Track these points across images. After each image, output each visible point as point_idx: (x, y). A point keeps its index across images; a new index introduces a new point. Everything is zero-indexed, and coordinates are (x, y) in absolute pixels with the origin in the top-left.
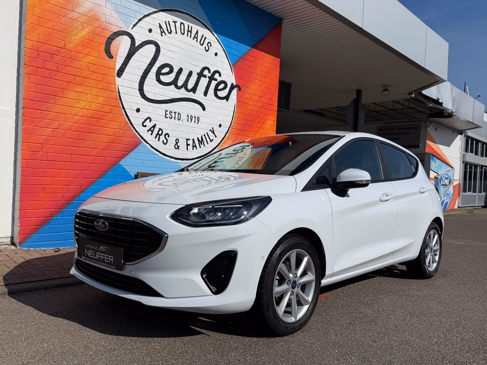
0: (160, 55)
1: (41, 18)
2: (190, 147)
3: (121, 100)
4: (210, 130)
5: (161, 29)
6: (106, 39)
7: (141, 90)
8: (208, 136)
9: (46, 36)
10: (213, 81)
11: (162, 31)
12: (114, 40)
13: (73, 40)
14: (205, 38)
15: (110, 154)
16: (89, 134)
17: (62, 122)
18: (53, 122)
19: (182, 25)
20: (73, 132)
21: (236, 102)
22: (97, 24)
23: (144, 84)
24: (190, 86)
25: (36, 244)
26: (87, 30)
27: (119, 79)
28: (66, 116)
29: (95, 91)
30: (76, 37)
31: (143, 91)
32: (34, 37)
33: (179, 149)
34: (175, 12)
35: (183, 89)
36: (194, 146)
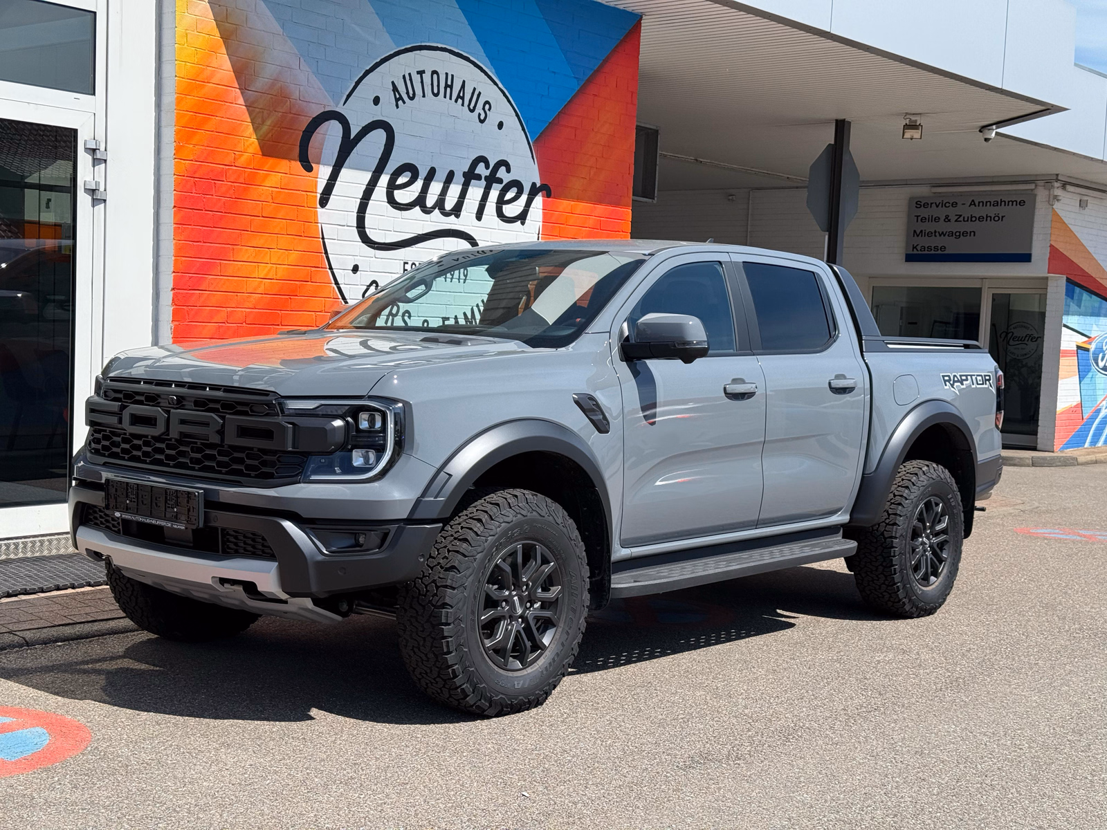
0: (395, 149)
1: (197, 115)
3: (326, 252)
5: (397, 93)
6: (301, 133)
7: (361, 227)
9: (207, 146)
10: (494, 184)
11: (398, 96)
12: (313, 134)
13: (248, 147)
14: (480, 93)
16: (275, 327)
17: (232, 309)
18: (218, 310)
19: (435, 76)
20: (250, 326)
21: (541, 224)
22: (285, 106)
23: (365, 213)
24: (449, 204)
26: (268, 122)
27: (323, 210)
28: (239, 297)
29: (283, 241)
30: (251, 140)
31: (364, 228)
32: (189, 151)
34: (420, 50)
35: (437, 211)
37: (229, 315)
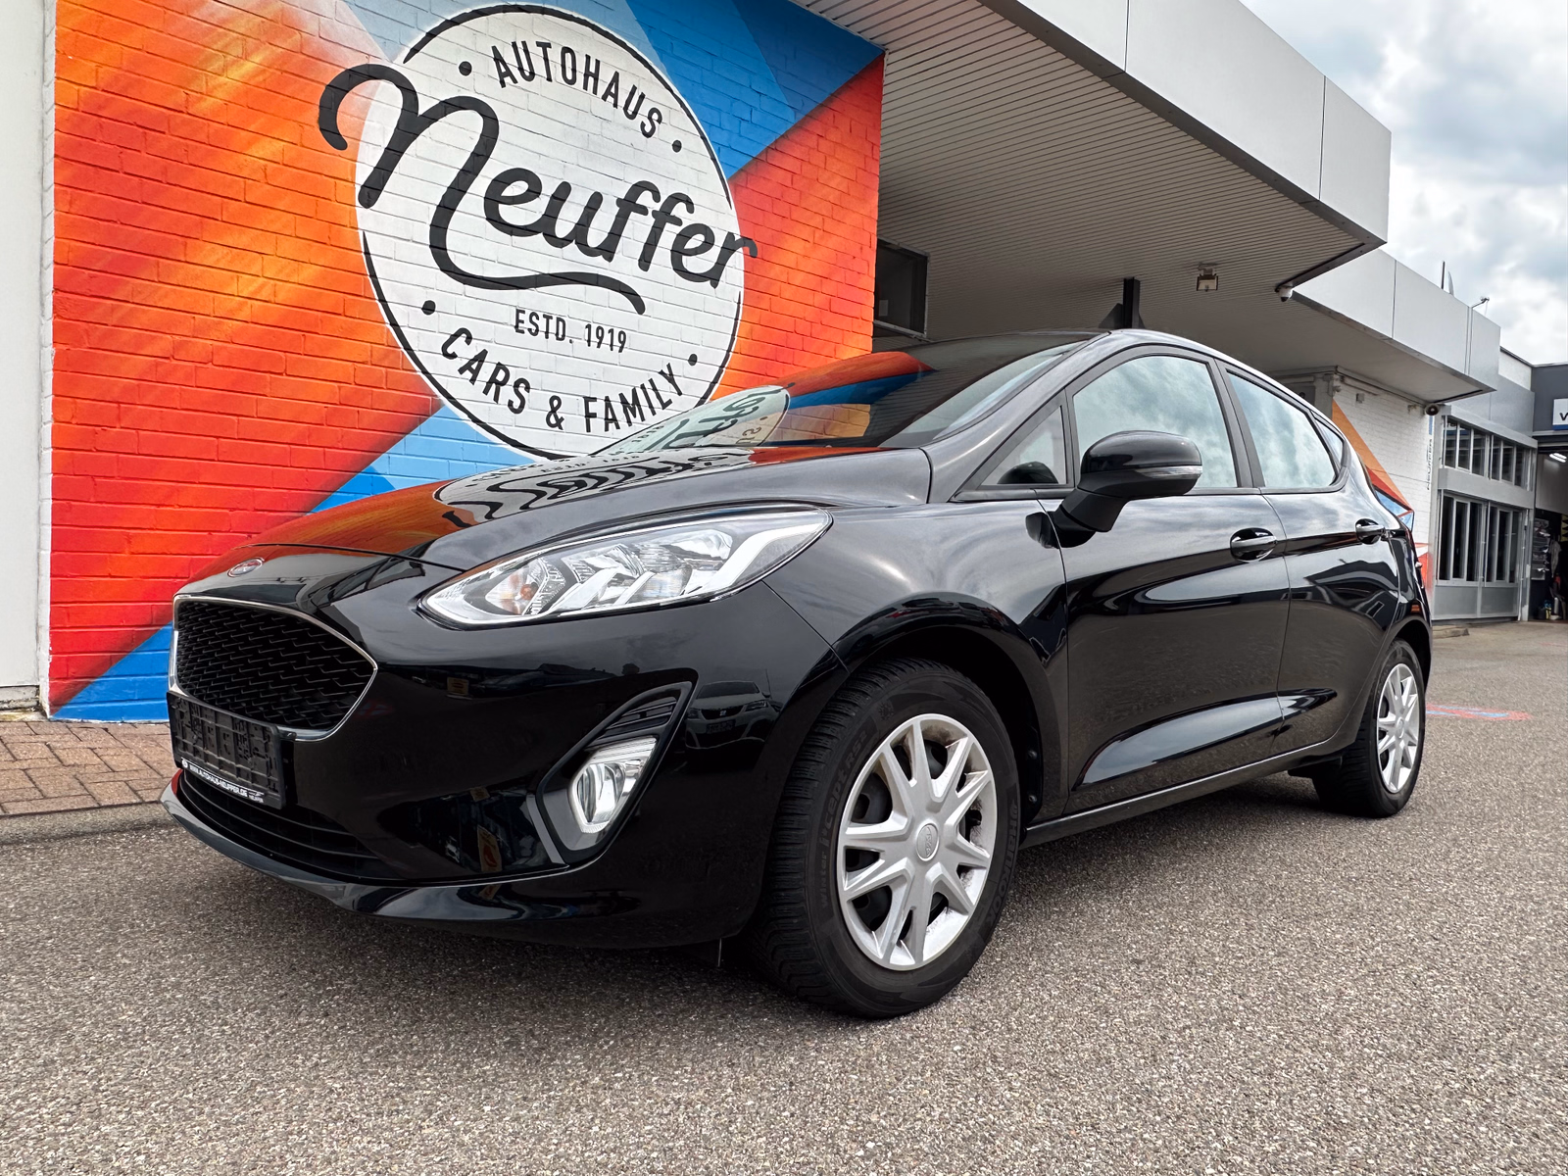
0: (498, 144)
1: (105, 16)
2: (597, 424)
3: (373, 275)
4: (662, 373)
5: (500, 64)
6: (324, 88)
7: (438, 247)
8: (655, 389)
9: (126, 71)
10: (668, 225)
11: (503, 70)
12: (347, 92)
13: (216, 89)
14: (642, 97)
15: (342, 436)
16: (272, 375)
17: (185, 338)
18: (154, 338)
19: (568, 56)
20: (221, 368)
21: (742, 290)
22: (289, 41)
23: (446, 229)
24: (595, 238)
25: (108, 708)
26: (258, 58)
28: (197, 321)
29: (288, 247)
30: (222, 79)
31: (446, 249)
32: (86, 71)
33: (561, 428)
34: (543, 14)
35: (573, 245)
36: (610, 420)
37: (177, 347)
